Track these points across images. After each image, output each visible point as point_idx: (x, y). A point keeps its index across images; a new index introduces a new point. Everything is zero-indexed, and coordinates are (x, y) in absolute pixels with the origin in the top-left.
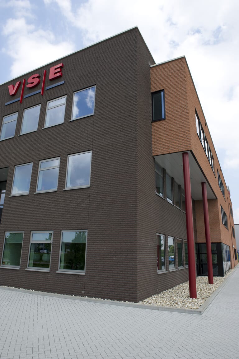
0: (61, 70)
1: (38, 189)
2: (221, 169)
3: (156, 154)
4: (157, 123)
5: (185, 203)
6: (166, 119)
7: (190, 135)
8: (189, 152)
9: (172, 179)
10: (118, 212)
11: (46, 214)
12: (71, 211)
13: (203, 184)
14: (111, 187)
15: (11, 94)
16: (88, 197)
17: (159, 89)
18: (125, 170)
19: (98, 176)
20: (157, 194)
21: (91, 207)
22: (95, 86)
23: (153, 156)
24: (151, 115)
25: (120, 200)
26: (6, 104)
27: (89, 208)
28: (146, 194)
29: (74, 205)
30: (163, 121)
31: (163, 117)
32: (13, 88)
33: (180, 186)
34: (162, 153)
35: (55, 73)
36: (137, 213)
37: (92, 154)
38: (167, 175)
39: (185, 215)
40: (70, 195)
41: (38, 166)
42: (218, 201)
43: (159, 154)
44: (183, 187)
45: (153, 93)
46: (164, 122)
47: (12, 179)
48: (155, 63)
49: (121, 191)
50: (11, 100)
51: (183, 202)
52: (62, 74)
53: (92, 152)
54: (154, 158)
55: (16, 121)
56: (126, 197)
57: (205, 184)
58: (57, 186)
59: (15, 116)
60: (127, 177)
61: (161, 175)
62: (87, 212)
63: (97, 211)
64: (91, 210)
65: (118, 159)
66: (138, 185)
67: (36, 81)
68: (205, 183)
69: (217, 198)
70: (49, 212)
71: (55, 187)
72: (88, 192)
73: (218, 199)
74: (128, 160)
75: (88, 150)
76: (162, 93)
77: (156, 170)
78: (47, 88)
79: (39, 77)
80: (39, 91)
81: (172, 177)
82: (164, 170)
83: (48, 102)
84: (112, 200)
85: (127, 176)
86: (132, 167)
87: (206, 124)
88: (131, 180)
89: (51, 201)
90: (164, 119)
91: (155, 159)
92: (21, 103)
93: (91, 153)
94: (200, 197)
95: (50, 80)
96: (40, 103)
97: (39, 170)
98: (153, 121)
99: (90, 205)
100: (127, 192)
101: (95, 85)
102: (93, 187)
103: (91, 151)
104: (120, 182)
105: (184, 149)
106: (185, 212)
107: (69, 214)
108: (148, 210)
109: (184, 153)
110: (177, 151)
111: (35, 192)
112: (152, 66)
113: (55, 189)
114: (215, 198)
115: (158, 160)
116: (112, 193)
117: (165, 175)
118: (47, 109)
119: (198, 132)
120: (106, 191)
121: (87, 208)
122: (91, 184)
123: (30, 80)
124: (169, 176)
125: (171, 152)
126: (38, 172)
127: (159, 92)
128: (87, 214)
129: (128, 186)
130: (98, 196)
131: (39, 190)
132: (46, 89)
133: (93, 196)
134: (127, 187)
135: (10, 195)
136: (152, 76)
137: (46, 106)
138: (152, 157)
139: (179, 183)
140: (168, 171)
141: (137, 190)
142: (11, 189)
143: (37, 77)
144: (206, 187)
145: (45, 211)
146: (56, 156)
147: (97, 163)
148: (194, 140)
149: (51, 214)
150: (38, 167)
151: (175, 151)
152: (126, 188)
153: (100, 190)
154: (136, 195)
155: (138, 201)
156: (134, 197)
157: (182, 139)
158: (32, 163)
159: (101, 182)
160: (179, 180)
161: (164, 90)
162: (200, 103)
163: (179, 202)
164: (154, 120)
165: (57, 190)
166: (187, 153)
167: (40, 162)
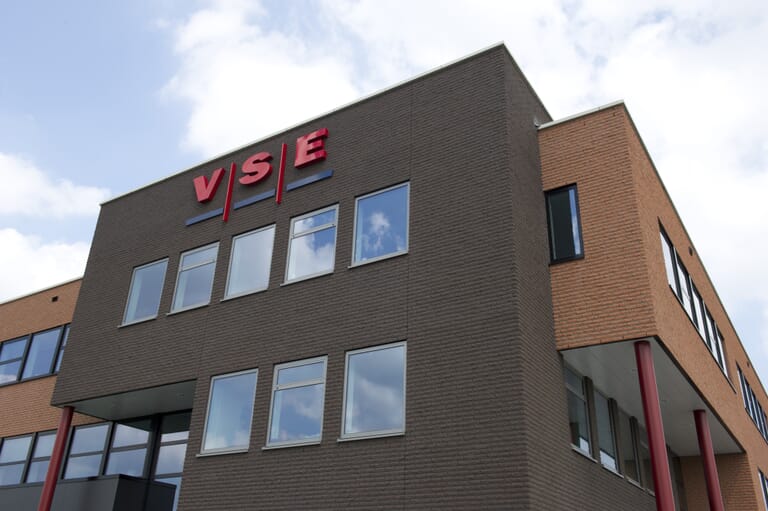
0: (323, 143)
1: (273, 437)
2: (749, 363)
3: (565, 346)
4: (563, 266)
5: (651, 464)
6: (586, 257)
7: (650, 297)
8: (652, 341)
9: (612, 404)
10: (479, 500)
11: (293, 502)
12: (359, 496)
13: (698, 414)
14: (458, 435)
15: (200, 198)
16: (401, 460)
17: (564, 184)
18: (492, 391)
19: (424, 405)
20: (573, 450)
21: (410, 486)
22: (408, 183)
23: (558, 351)
24: (548, 246)
25: (483, 468)
26: (189, 222)
27: (404, 489)
28: (547, 453)
29: (365, 482)
30: (579, 262)
31: (578, 251)
32: (207, 185)
33: (633, 421)
34: (582, 344)
35: (309, 152)
36: (529, 503)
37: (408, 350)
38: (596, 395)
39: (654, 501)
40: (353, 453)
41: (272, 378)
42: (750, 459)
43: (571, 346)
44: (642, 422)
45: (548, 193)
46: (580, 264)
47: (206, 410)
48: (551, 120)
49: (485, 445)
50: (202, 213)
51: (645, 461)
52: (325, 153)
53: (408, 346)
54: (561, 356)
55: (215, 264)
56: (497, 462)
57: (703, 415)
58: (322, 429)
59: (211, 253)
60: (499, 410)
61: (582, 397)
62: (400, 499)
63: (425, 497)
64: (409, 493)
65: (472, 364)
66: (527, 432)
67: (264, 169)
68: (704, 411)
69: (744, 452)
70: (301, 497)
71: (315, 433)
72: (399, 446)
73: (748, 453)
74: (499, 367)
75: (395, 339)
76: (572, 193)
77: (568, 386)
78: (290, 187)
79: (268, 160)
80: (270, 193)
81: (612, 396)
82: (587, 383)
83: (293, 220)
84: (463, 469)
85: (500, 407)
86: (508, 384)
87: (692, 251)
88: (508, 418)
89: (307, 468)
90: (581, 257)
91: (565, 358)
92: (226, 220)
93: (405, 347)
94: (695, 449)
95: (297, 167)
96: (274, 223)
97: (274, 389)
98: (553, 263)
99: (407, 481)
100: (501, 449)
101: (408, 180)
102: (412, 434)
103: (405, 343)
104: (481, 423)
105: (639, 333)
106: (654, 494)
107: (352, 504)
108: (555, 494)
109: (640, 344)
110: (621, 338)
111: (265, 445)
112: (543, 126)
113: (316, 438)
114: (740, 451)
115: (572, 358)
116: (461, 450)
117: (593, 393)
118: (291, 237)
119: (672, 281)
120: (447, 446)
121: (399, 489)
122: (407, 427)
123: (248, 166)
124: (601, 394)
125: (604, 341)
126: (271, 392)
127: (565, 189)
128: (400, 504)
129: (501, 434)
130: (426, 458)
131: (275, 441)
132: (288, 189)
133: (414, 459)
134: (499, 436)
135: (199, 452)
136: (544, 150)
137: (288, 229)
138: (556, 354)
139: (631, 413)
140: (599, 383)
141: (525, 444)
142: (202, 436)
143: (265, 160)
144: (708, 421)
145: (291, 496)
146: (317, 354)
147: (421, 373)
148: (661, 307)
149: (307, 504)
150: (272, 382)
151: (615, 339)
152: (497, 439)
153: (432, 443)
154: (523, 457)
155: (530, 473)
156: (518, 460)
157: (631, 306)
158: (257, 370)
159: (434, 422)
160: (630, 405)
161: (575, 184)
162: (671, 202)
163: (634, 462)
164: (555, 258)
165: (320, 439)
166: (648, 343)
167: (277, 367)
